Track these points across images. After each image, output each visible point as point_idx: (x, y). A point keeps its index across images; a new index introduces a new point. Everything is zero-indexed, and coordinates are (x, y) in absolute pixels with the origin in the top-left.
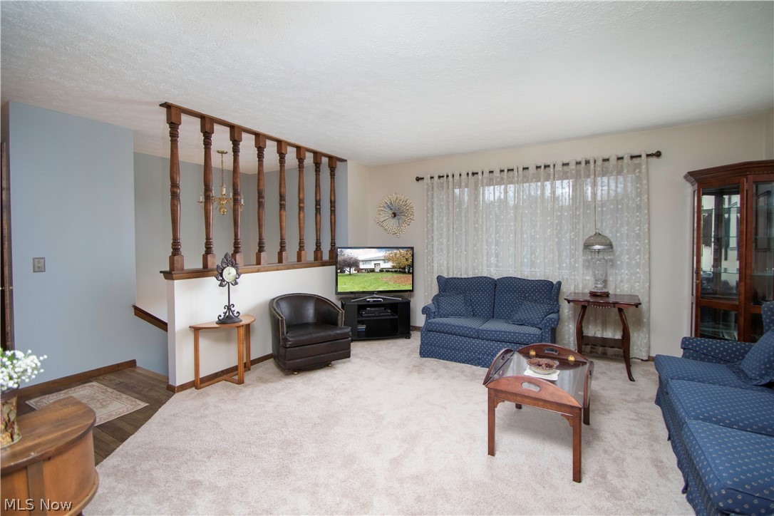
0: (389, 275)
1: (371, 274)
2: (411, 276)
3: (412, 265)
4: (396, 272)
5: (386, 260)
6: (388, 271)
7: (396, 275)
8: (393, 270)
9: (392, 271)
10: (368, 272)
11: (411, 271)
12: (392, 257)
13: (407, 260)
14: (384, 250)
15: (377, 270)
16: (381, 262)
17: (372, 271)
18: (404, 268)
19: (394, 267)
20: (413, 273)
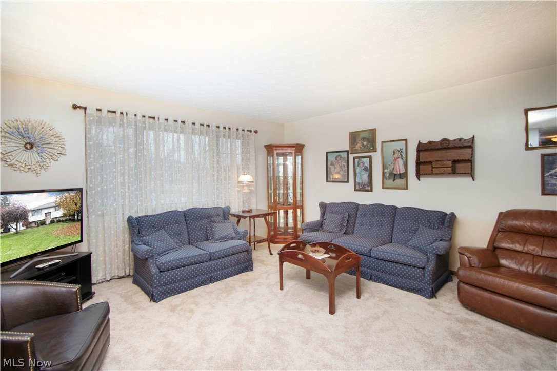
0: (60, 225)
1: (41, 227)
2: (79, 223)
3: (80, 212)
4: (66, 220)
5: (57, 207)
6: (59, 221)
7: (66, 225)
8: (64, 219)
9: (63, 221)
10: (38, 226)
11: (80, 218)
12: (63, 203)
13: (76, 204)
14: (55, 193)
15: (48, 221)
16: (52, 210)
17: (43, 223)
18: (74, 215)
19: (65, 215)
20: (81, 221)
